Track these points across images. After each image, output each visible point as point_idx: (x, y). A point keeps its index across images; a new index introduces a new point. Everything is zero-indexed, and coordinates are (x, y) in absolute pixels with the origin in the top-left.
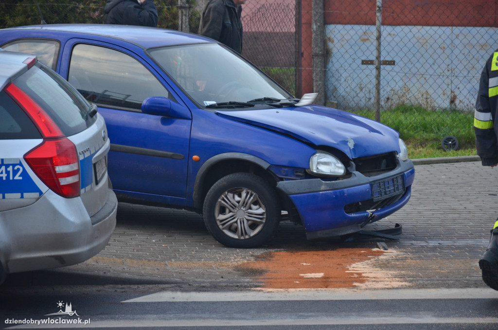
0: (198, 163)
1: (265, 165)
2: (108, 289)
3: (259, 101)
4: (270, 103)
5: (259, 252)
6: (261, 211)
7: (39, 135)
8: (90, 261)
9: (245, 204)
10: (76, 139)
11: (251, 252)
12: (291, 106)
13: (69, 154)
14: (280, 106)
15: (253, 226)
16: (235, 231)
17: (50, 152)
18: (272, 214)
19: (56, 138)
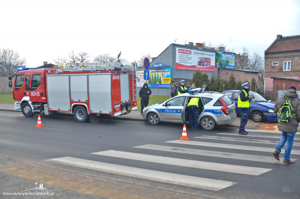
0: (251, 110)
1: (261, 111)
2: (235, 128)
3: (261, 101)
4: (263, 101)
5: (260, 123)
6: (261, 117)
7: (223, 106)
8: (233, 123)
9: (258, 116)
10: (229, 107)
11: (259, 123)
12: (266, 102)
13: (228, 109)
14: (265, 102)
15: (259, 119)
16: (256, 120)
17: (225, 108)
18: (262, 117)
19: (226, 106)
